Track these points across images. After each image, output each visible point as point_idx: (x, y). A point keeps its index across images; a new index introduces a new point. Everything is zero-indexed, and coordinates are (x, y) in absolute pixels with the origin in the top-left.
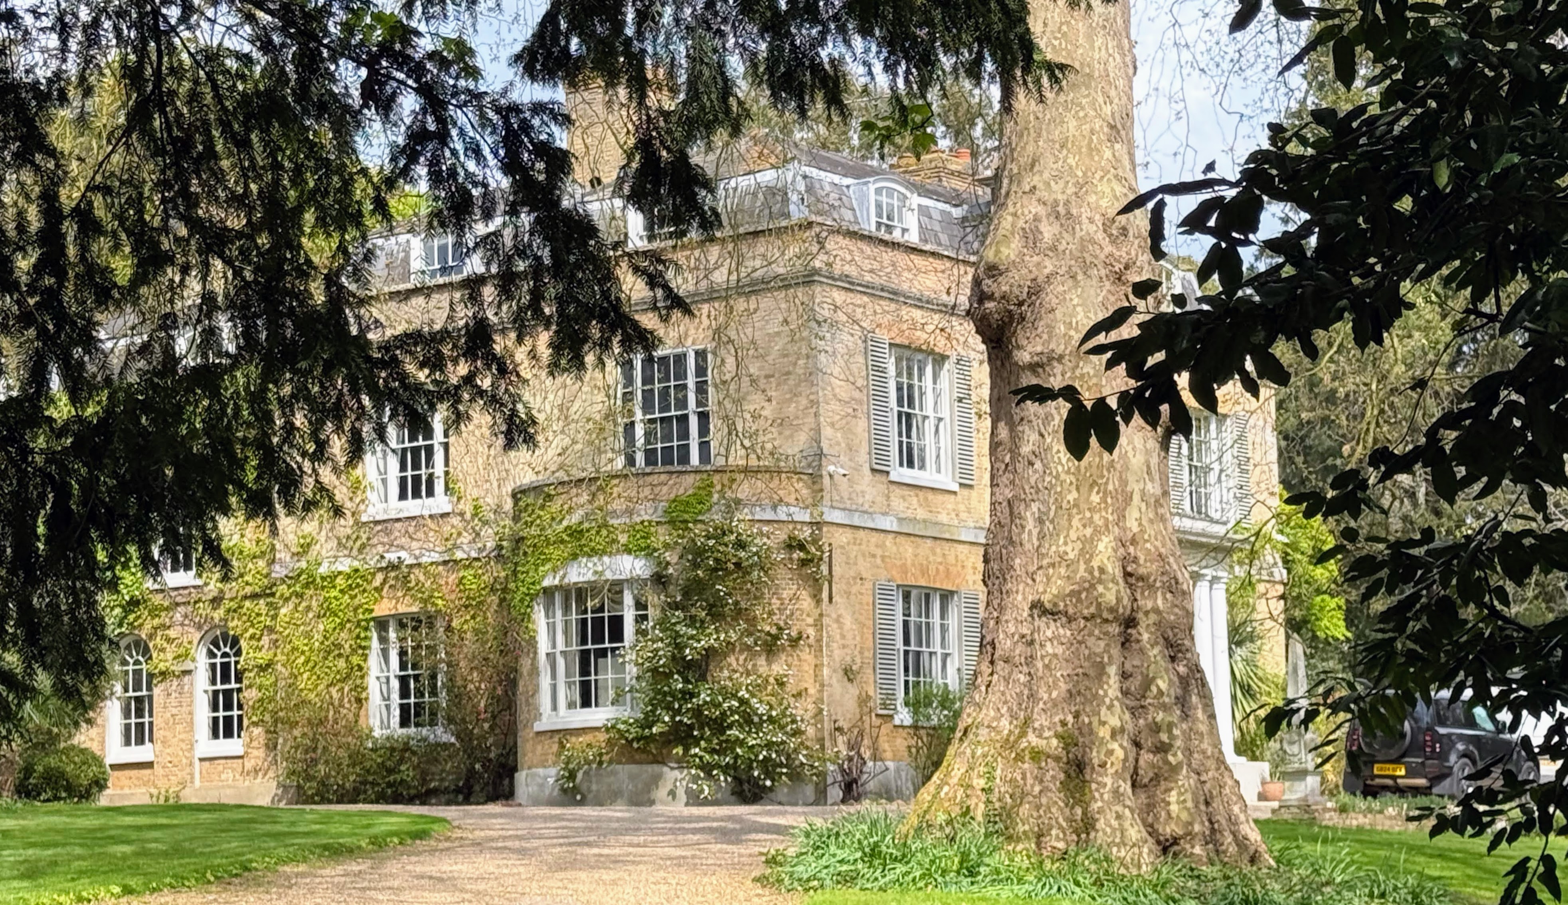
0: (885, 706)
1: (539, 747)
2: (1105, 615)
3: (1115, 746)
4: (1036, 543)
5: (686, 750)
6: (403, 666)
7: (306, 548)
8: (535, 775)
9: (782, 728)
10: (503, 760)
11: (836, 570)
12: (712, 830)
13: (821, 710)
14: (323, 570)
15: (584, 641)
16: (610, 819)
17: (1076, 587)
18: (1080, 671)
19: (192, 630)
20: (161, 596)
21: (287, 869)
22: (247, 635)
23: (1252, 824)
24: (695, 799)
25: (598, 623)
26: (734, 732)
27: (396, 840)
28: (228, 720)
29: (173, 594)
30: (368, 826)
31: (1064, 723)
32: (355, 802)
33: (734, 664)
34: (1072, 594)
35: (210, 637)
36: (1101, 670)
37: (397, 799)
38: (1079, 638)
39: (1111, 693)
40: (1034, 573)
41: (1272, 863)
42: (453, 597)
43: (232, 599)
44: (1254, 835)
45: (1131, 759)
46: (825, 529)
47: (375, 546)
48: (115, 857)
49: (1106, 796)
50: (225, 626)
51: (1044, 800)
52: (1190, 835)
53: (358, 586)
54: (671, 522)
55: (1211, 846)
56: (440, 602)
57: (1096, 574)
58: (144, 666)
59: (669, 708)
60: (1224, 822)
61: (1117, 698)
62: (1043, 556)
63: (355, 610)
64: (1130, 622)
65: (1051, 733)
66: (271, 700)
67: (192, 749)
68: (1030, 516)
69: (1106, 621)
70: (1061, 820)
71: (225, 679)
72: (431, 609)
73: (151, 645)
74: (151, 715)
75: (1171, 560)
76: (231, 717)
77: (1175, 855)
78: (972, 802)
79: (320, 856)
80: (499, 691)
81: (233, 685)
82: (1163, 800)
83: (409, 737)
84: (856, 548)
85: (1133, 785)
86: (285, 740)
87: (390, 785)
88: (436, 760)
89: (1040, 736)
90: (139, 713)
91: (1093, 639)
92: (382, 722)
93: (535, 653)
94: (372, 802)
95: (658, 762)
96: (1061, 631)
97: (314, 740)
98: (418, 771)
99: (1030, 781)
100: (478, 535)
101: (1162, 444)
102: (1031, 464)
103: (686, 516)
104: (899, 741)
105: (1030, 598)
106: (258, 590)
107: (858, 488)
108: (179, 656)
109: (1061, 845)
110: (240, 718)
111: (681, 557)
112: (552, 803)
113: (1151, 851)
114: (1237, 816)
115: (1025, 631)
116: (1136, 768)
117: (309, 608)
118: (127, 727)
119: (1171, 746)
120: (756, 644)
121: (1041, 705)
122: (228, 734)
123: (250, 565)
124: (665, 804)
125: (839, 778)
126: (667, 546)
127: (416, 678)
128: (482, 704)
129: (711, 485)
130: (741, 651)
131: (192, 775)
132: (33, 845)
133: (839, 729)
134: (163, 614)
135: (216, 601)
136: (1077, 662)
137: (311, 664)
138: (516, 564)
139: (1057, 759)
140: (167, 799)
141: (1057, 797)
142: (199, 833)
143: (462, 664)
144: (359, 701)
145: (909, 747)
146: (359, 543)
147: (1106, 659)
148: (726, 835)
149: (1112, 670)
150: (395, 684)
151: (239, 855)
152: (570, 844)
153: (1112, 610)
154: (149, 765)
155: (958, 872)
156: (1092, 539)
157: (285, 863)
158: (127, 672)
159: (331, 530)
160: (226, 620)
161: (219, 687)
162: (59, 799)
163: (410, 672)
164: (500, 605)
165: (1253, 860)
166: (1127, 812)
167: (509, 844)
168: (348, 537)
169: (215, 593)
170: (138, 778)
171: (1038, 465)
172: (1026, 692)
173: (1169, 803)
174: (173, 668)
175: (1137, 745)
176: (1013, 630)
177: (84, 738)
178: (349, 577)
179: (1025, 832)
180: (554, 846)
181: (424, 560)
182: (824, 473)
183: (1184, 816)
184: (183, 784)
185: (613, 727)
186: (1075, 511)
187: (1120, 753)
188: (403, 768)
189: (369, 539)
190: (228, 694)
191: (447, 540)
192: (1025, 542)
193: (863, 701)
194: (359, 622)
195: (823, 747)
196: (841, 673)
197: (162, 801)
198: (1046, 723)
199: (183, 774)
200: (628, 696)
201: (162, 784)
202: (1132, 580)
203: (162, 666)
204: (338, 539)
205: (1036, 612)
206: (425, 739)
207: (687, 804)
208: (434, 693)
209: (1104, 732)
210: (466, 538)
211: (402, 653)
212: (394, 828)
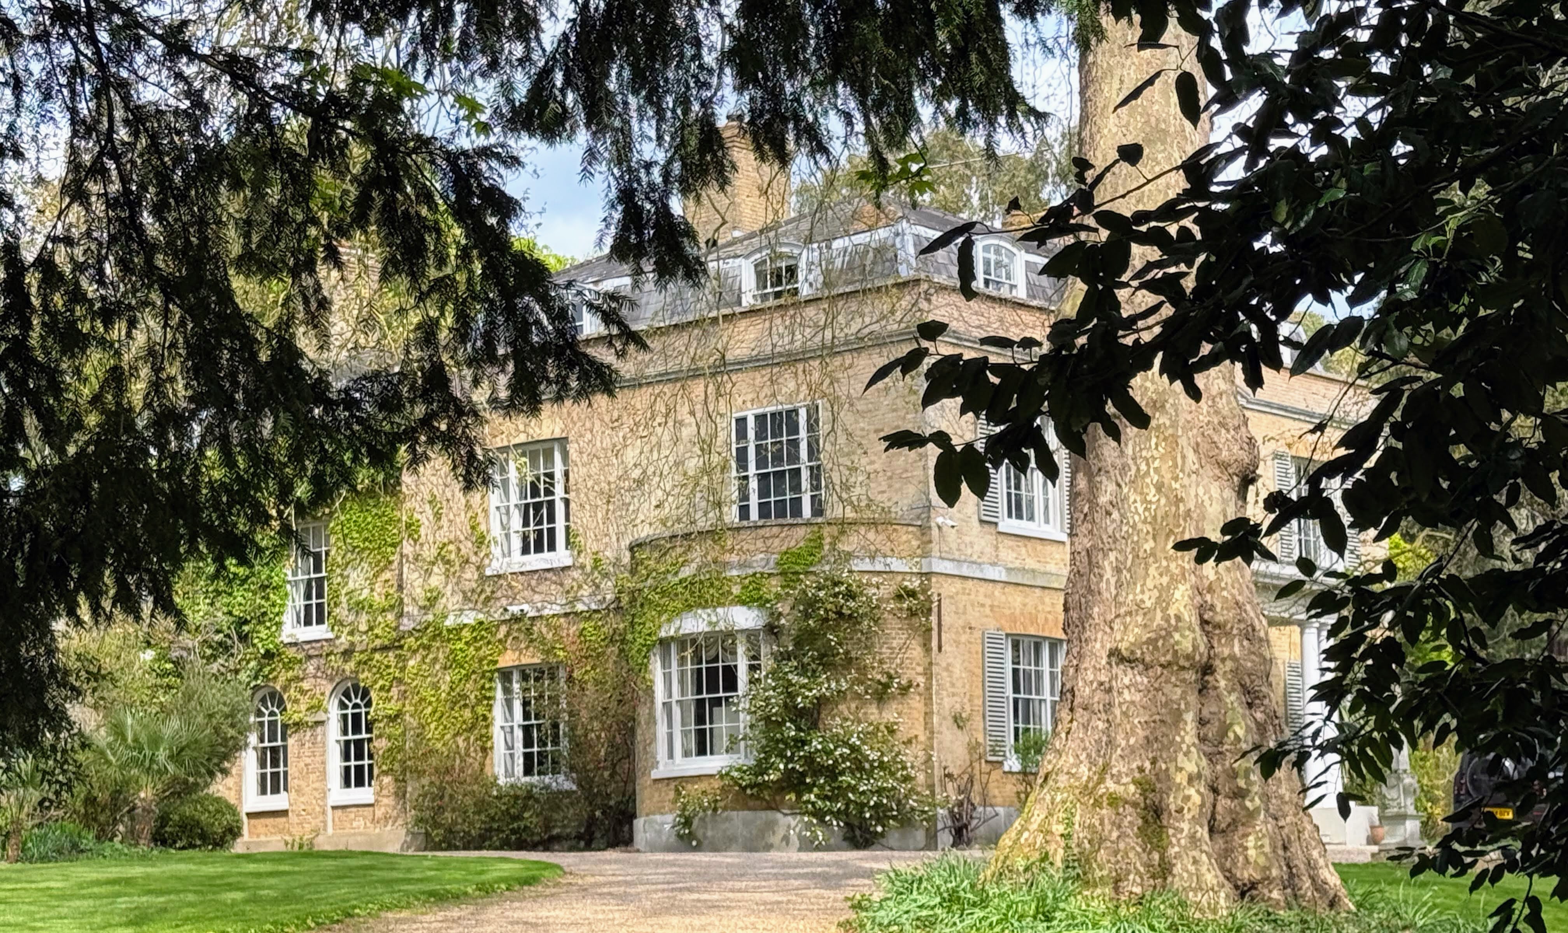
0: (994, 752)
1: (656, 795)
2: (1182, 662)
3: (1192, 792)
4: (1114, 592)
5: (799, 796)
6: (526, 716)
7: (432, 601)
8: (651, 822)
9: (892, 774)
10: (622, 807)
11: (946, 620)
12: (814, 876)
13: (930, 757)
14: (449, 622)
15: (699, 691)
16: (720, 865)
17: (1152, 635)
18: (1157, 717)
19: (324, 682)
20: (294, 649)
21: (390, 915)
22: (377, 686)
23: (1331, 868)
24: (808, 845)
25: (712, 673)
26: (846, 779)
27: (503, 886)
28: (359, 769)
29: (306, 647)
30: (482, 872)
31: (1141, 770)
32: (479, 848)
33: (846, 713)
34: (1150, 641)
35: (341, 689)
36: (1178, 716)
37: (521, 846)
38: (1156, 685)
39: (1187, 739)
40: (1112, 621)
41: (1353, 908)
42: (574, 647)
43: (362, 652)
44: (1333, 879)
45: (1208, 805)
46: (934, 580)
47: (498, 599)
48: (226, 905)
49: (1183, 842)
50: (356, 678)
51: (1122, 846)
52: (1267, 879)
53: (482, 638)
54: (783, 574)
55: (1289, 891)
56: (561, 653)
57: (1173, 622)
58: (279, 717)
59: (782, 755)
60: (1302, 866)
61: (1194, 744)
62: (1119, 605)
63: (481, 660)
64: (1207, 669)
65: (1129, 779)
66: (400, 749)
67: (324, 797)
68: (1107, 566)
69: (1183, 668)
70: (1138, 865)
71: (357, 729)
72: (552, 660)
73: (285, 697)
74: (286, 765)
75: (1248, 607)
76: (363, 766)
77: (1252, 899)
78: (1051, 848)
79: (425, 902)
80: (618, 740)
81: (364, 735)
82: (1241, 845)
83: (532, 786)
84: (965, 598)
85: (1211, 830)
86: (414, 789)
87: (514, 831)
88: (559, 807)
89: (1118, 783)
90: (275, 763)
91: (1170, 686)
92: (506, 771)
93: (653, 702)
94: (496, 849)
95: (772, 809)
96: (1138, 678)
97: (442, 789)
98: (541, 818)
99: (1108, 827)
100: (598, 587)
101: (1238, 493)
102: (1109, 513)
103: (797, 568)
104: (1009, 787)
105: (1108, 646)
106: (387, 643)
107: (967, 539)
108: (312, 707)
109: (1137, 890)
110: (371, 766)
111: (793, 608)
112: (669, 849)
113: (1227, 896)
114: (1316, 861)
115: (1103, 678)
116: (1213, 814)
117: (435, 660)
118: (263, 776)
119: (1248, 791)
120: (867, 693)
121: (1119, 751)
122: (360, 783)
123: (380, 619)
124: (779, 849)
125: (949, 823)
126: (778, 596)
127: (539, 726)
128: (603, 753)
129: (821, 538)
130: (853, 699)
131: (325, 822)
132: (149, 892)
133: (949, 776)
134: (297, 667)
135: (347, 654)
136: (1154, 710)
137: (438, 715)
138: (633, 616)
139: (1135, 805)
140: (301, 846)
141: (1133, 842)
142: (316, 879)
143: (584, 713)
144: (484, 750)
145: (1018, 793)
146: (483, 596)
147: (1183, 706)
148: (826, 880)
149: (1189, 717)
150: (519, 734)
151: (344, 901)
152: (673, 890)
153: (1188, 657)
154: (284, 813)
155: (1035, 918)
156: (1168, 587)
157: (389, 909)
158: (261, 724)
159: (457, 584)
160: (357, 672)
161: (350, 737)
162: (194, 846)
163: (533, 722)
164: (619, 656)
165: (1332, 904)
166: (1204, 857)
167: (614, 890)
168: (473, 591)
169: (346, 646)
170: (274, 826)
171: (1115, 515)
172: (1104, 739)
173: (1246, 849)
174: (306, 719)
175: (1215, 790)
176: (1091, 677)
177: (220, 788)
178: (474, 629)
179: (1102, 877)
180: (656, 891)
181: (546, 612)
182: (933, 524)
183: (1262, 861)
184: (317, 832)
185: (727, 774)
186: (1151, 560)
187: (1197, 799)
188: (526, 815)
189: (493, 592)
190: (359, 744)
191: (568, 592)
192: (1103, 590)
193: (973, 747)
194: (484, 672)
195: (933, 793)
196: (950, 721)
197: (296, 848)
198: (1124, 770)
199: (316, 822)
200: (742, 743)
201: (297, 831)
202: (1209, 628)
203: (296, 717)
204: (464, 592)
205: (1114, 660)
206: (547, 787)
207: (800, 850)
208: (556, 742)
209: (1180, 778)
210: (586, 591)
211: (526, 704)
212: (506, 874)
